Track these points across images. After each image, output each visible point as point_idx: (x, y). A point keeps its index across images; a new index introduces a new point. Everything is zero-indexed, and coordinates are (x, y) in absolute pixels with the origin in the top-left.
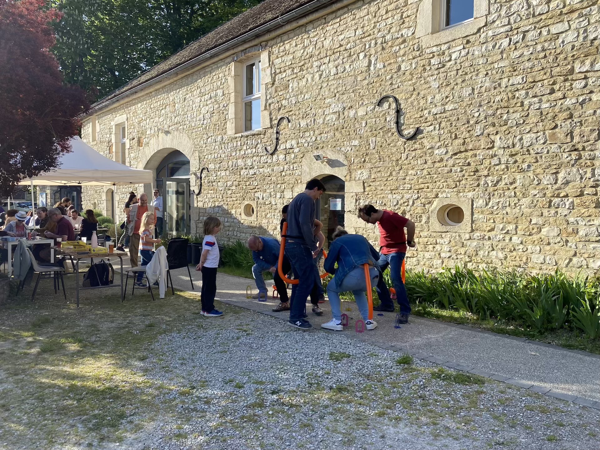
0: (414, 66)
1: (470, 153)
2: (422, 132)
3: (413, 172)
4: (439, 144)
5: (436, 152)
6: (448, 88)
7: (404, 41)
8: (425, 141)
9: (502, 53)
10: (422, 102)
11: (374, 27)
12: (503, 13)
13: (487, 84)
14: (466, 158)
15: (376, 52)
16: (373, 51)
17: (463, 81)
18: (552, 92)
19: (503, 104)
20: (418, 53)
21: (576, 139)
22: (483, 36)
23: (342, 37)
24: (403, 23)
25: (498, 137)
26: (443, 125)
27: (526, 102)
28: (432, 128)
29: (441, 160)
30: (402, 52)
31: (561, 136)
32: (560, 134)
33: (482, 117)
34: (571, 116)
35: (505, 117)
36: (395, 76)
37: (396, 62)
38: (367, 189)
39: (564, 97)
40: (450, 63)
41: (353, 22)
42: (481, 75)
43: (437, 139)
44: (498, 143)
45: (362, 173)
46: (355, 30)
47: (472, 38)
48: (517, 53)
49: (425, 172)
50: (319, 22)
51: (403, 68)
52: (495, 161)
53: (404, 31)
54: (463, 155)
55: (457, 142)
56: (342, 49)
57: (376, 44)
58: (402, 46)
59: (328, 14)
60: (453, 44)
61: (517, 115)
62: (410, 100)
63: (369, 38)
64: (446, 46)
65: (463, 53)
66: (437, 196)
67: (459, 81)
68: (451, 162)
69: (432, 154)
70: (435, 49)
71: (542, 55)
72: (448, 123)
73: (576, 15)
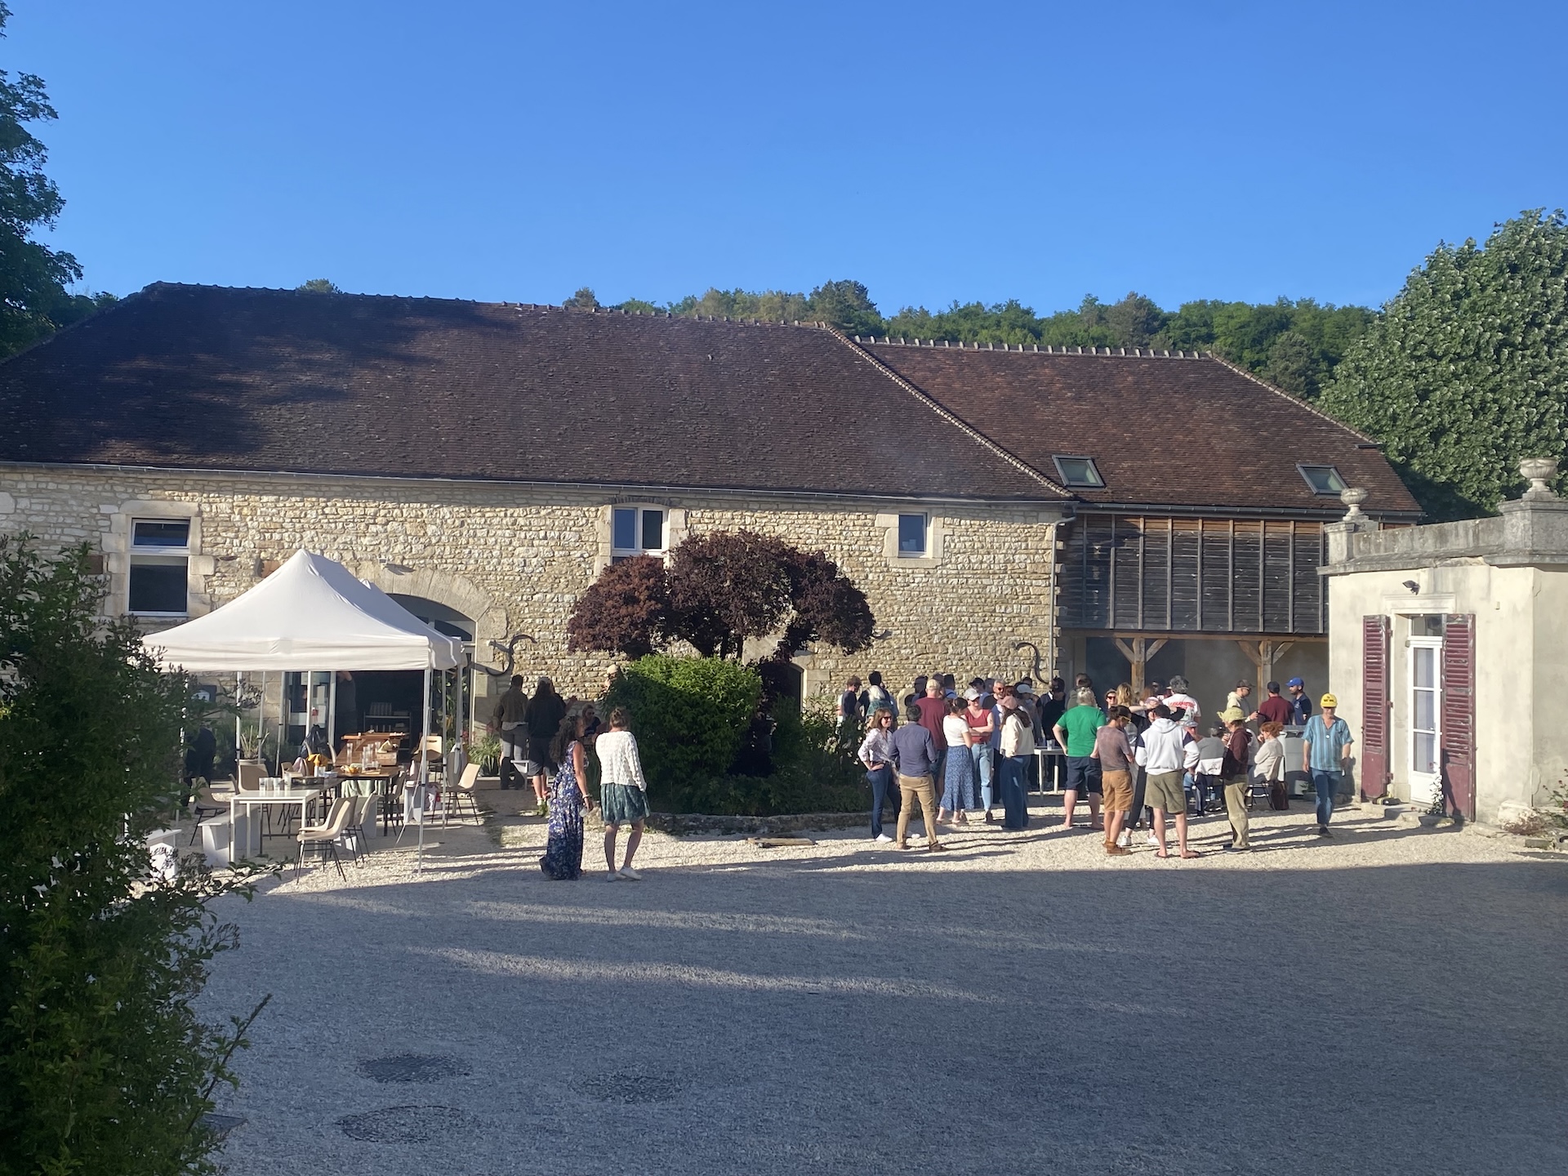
0: (881, 579)
1: (930, 656)
2: (890, 634)
3: (882, 666)
4: (905, 646)
5: (903, 651)
6: (912, 604)
7: (871, 556)
8: (891, 641)
9: (953, 588)
10: (889, 610)
11: (841, 534)
12: (953, 560)
13: (943, 607)
14: (927, 659)
15: (843, 557)
16: (839, 555)
17: (925, 601)
18: (984, 621)
19: (954, 624)
20: (885, 569)
21: (998, 653)
22: (939, 572)
23: (802, 530)
24: (871, 540)
25: (951, 646)
26: (908, 631)
27: (969, 625)
28: (899, 632)
29: (908, 659)
30: (869, 564)
31: (990, 651)
32: (989, 649)
33: (940, 630)
34: (995, 639)
35: (955, 632)
36: (862, 582)
37: (863, 571)
38: (833, 678)
39: (991, 626)
40: (913, 585)
41: (816, 521)
42: (937, 600)
43: (902, 641)
44: (950, 651)
45: (828, 663)
46: (818, 529)
47: (931, 571)
48: (963, 591)
49: (893, 667)
50: (769, 506)
51: (870, 577)
52: (949, 663)
53: (872, 548)
54: (925, 656)
55: (920, 646)
56: (801, 541)
57: (842, 549)
58: (869, 559)
59: (782, 503)
60: (916, 571)
61: (964, 633)
62: (877, 606)
63: (834, 541)
64: (911, 571)
65: (924, 580)
66: (904, 687)
67: (922, 600)
68: (915, 661)
69: (899, 653)
70: (901, 570)
71: (978, 596)
72: (913, 631)
73: (997, 577)
